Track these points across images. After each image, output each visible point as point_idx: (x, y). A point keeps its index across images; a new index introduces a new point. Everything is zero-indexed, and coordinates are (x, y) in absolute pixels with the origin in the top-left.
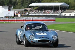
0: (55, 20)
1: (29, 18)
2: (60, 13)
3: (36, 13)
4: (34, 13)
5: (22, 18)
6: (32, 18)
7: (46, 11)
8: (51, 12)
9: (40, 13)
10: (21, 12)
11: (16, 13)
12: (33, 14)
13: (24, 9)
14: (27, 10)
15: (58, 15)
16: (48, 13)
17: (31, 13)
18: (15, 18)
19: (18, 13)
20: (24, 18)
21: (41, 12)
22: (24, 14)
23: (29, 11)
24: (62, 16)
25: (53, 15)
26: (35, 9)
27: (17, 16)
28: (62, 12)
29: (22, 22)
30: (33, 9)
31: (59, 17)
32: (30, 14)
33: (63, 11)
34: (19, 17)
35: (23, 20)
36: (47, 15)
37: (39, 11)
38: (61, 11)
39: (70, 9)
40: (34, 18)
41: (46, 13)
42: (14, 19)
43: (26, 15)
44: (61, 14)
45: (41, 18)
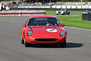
0: (45, 13)
1: (17, 11)
2: (51, 5)
3: (25, 6)
4: (23, 5)
5: (10, 11)
6: (21, 11)
7: (36, 3)
8: (41, 4)
9: (29, 6)
10: (9, 5)
11: (3, 6)
12: (22, 7)
13: (12, 2)
14: (15, 3)
15: (48, 7)
16: (38, 6)
17: (19, 5)
18: (3, 12)
19: (5, 6)
20: (13, 11)
21: (30, 4)
22: (12, 6)
23: (17, 3)
24: (53, 9)
25: (43, 7)
26: (24, 1)
27: (5, 9)
28: (53, 5)
29: (11, 15)
30: (22, 2)
31: (50, 9)
32: (18, 7)
33: (54, 3)
34: (7, 10)
35: (12, 14)
36: (37, 8)
37: (28, 4)
38: (51, 3)
39: (62, 1)
40: (23, 11)
41: (36, 6)
42: (1, 13)
43: (14, 8)
44: (52, 7)
45: (30, 11)
